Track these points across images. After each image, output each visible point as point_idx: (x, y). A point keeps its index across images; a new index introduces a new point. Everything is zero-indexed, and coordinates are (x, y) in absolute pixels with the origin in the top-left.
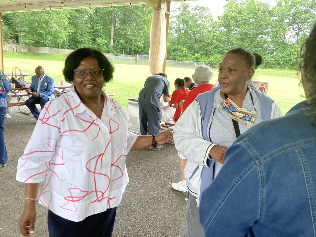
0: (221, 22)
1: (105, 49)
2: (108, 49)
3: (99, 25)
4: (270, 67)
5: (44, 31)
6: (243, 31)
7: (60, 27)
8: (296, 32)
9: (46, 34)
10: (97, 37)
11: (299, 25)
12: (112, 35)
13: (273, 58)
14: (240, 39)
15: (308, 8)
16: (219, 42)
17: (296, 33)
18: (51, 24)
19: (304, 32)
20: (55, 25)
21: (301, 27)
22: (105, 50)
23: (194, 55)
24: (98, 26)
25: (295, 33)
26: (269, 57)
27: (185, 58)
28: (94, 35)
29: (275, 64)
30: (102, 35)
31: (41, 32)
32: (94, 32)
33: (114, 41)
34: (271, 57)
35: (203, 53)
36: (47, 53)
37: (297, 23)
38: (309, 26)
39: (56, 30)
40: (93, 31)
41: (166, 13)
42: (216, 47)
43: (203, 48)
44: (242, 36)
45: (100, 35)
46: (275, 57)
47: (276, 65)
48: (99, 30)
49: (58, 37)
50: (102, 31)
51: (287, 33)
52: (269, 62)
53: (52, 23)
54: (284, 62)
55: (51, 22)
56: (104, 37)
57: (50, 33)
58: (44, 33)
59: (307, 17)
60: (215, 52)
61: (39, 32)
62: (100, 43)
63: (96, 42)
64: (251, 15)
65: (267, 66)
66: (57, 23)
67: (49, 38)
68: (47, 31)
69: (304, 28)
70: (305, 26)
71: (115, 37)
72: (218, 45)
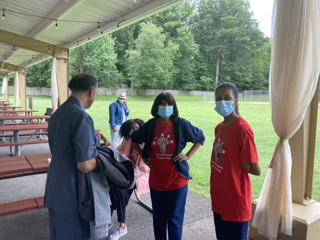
2: (212, 87)
3: (203, 63)
5: (151, 74)
7: (165, 69)
9: (153, 77)
10: (202, 76)
12: (217, 72)
18: (157, 67)
20: (160, 68)
22: (210, 88)
24: (203, 65)
28: (199, 74)
30: (206, 74)
31: (148, 75)
33: (219, 79)
39: (161, 72)
45: (204, 74)
49: (164, 79)
50: (206, 69)
56: (208, 75)
57: (156, 75)
58: (151, 76)
61: (146, 75)
62: (204, 81)
63: (200, 81)
66: (162, 66)
67: (155, 80)
68: (154, 74)
71: (220, 74)
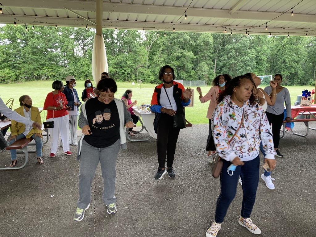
8: (81, 47)
13: (68, 70)
14: (32, 53)
37: (81, 39)
52: (65, 75)
54: (78, 74)
59: (89, 35)
65: (63, 78)
72: (6, 59)
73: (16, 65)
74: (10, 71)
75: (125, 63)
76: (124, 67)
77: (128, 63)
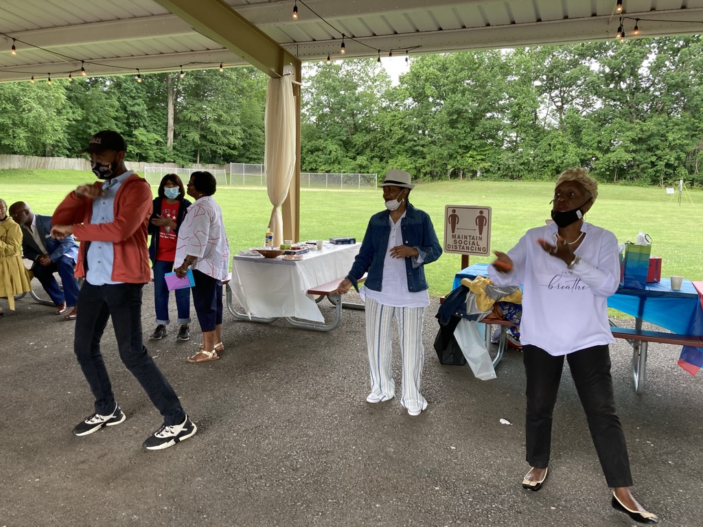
0: (407, 89)
1: (155, 153)
2: (161, 153)
3: (138, 101)
4: (512, 178)
5: (10, 118)
6: (452, 106)
7: (48, 109)
8: (557, 104)
9: (14, 124)
10: (136, 128)
11: (561, 91)
12: (171, 121)
13: (518, 158)
14: (449, 123)
15: (577, 57)
16: (406, 130)
17: (557, 106)
18: (26, 102)
19: (571, 104)
20: (35, 105)
21: (566, 95)
22: (156, 157)
23: (354, 158)
24: (136, 104)
25: (555, 108)
26: (509, 158)
27: (336, 166)
28: (128, 125)
29: (522, 170)
30: (146, 124)
32: (128, 118)
33: (175, 136)
34: (513, 157)
35: (373, 154)
36: (16, 167)
37: (557, 88)
38: (580, 92)
39: (37, 115)
40: (126, 115)
41: (293, 84)
42: (399, 141)
43: (372, 144)
44: (450, 115)
45: (142, 124)
46: (522, 157)
47: (526, 173)
48: (141, 114)
49: (44, 131)
50: (146, 114)
51: (539, 107)
52: (510, 168)
53: (29, 100)
54: (539, 167)
55: (26, 99)
56: (151, 128)
57: (25, 121)
58: (9, 122)
59: (575, 74)
60: (398, 152)
62: (142, 141)
63: (134, 139)
64: (465, 73)
65: (506, 175)
66: (39, 99)
67: (22, 133)
68: (17, 118)
69: (572, 96)
70: (573, 93)
71: (178, 127)
72: (403, 136)
73: (417, 148)
74: (407, 161)
75: (663, 139)
76: (658, 149)
77: (670, 138)
